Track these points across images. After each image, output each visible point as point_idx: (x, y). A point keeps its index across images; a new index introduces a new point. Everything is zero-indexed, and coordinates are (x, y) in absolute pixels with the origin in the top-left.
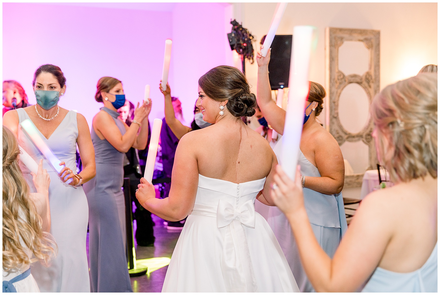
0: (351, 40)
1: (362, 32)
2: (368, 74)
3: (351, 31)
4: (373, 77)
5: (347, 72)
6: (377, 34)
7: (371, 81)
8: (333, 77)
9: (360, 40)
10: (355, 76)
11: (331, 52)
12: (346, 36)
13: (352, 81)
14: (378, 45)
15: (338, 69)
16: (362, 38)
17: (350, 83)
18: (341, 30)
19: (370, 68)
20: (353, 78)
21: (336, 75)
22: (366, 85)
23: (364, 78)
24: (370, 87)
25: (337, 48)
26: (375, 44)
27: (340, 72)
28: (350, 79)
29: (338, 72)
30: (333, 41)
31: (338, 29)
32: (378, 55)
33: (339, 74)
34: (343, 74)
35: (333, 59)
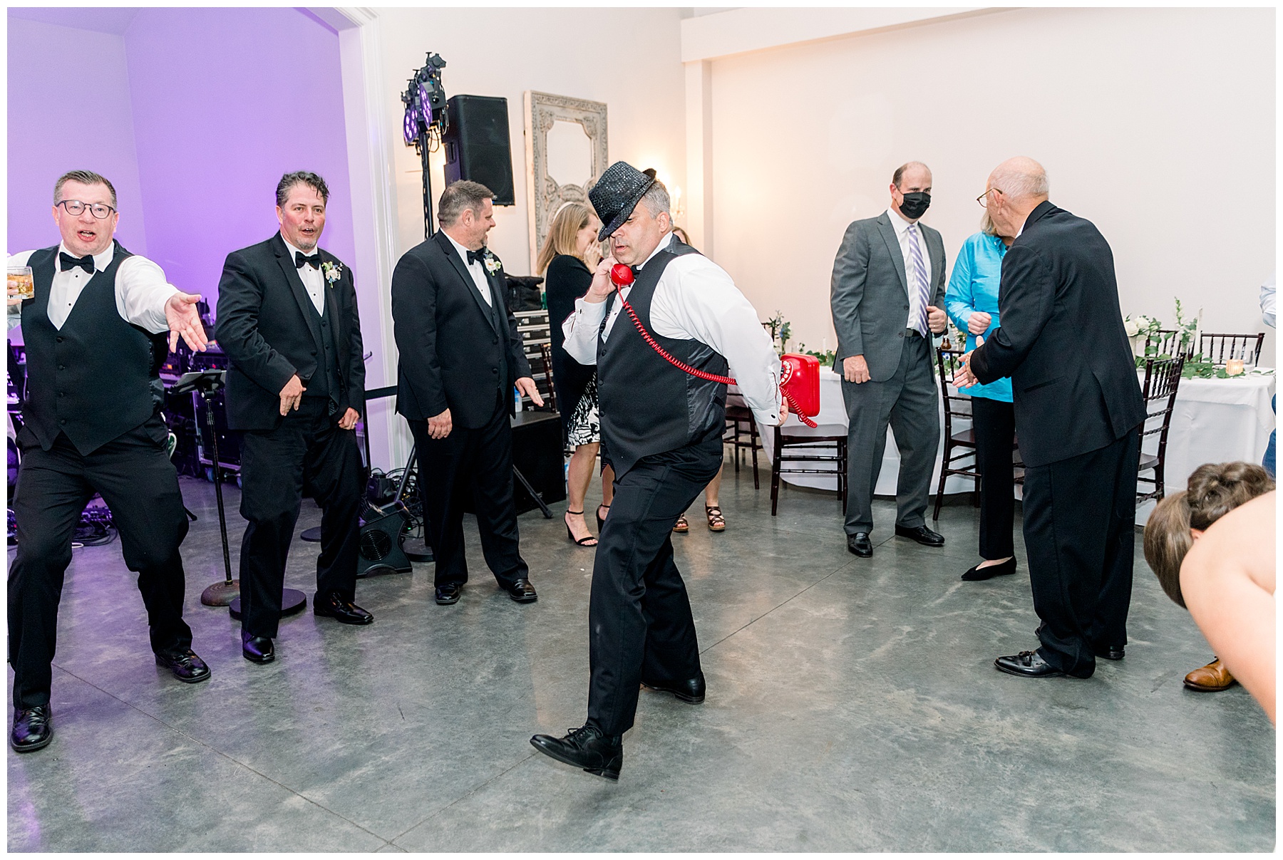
0: (565, 119)
1: (581, 105)
3: (565, 102)
5: (562, 180)
6: (602, 109)
8: (540, 190)
9: (577, 120)
10: (573, 188)
11: (535, 138)
12: (556, 110)
13: (568, 197)
14: (605, 130)
15: (547, 173)
16: (580, 116)
18: (549, 98)
20: (571, 192)
21: (544, 185)
25: (544, 133)
26: (599, 131)
27: (549, 179)
28: (566, 193)
29: (546, 180)
30: (539, 118)
31: (543, 95)
32: (606, 149)
33: (550, 184)
34: (555, 183)
35: (539, 153)
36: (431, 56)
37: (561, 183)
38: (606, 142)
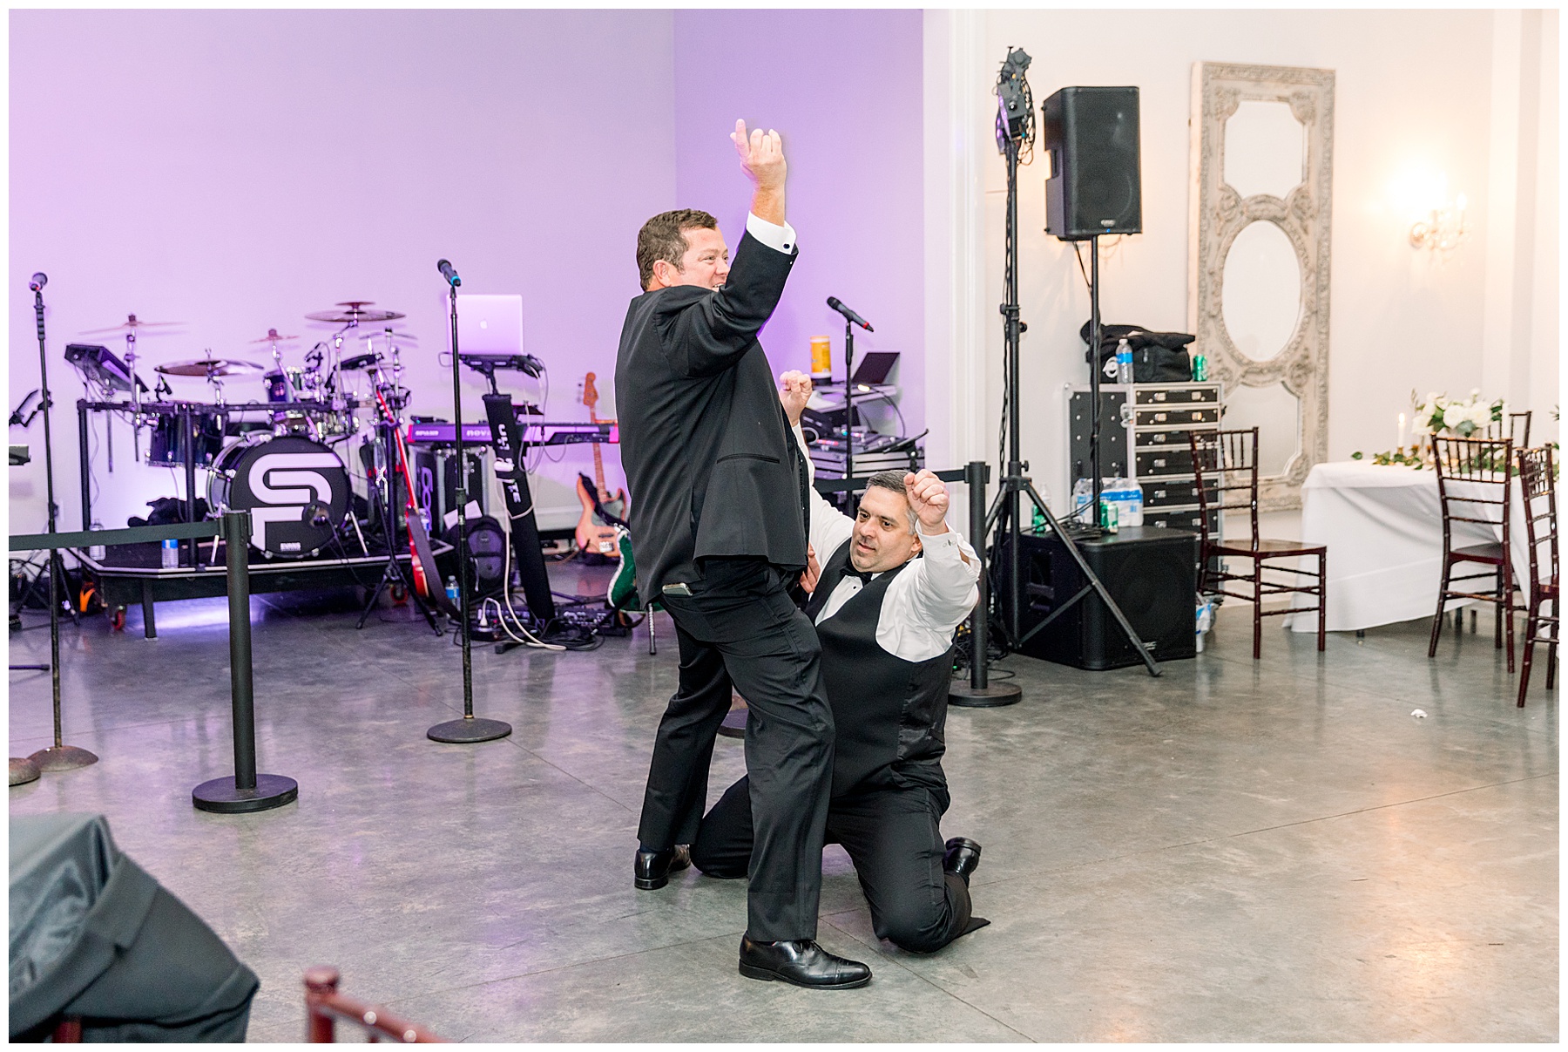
0: (1259, 98)
1: (1288, 75)
2: (1301, 193)
3: (1259, 73)
4: (1315, 203)
5: (1247, 189)
6: (1326, 79)
7: (1309, 213)
8: (1210, 204)
9: (1280, 99)
10: (1266, 199)
11: (1206, 130)
12: (1244, 86)
13: (1258, 214)
14: (1330, 111)
15: (1223, 180)
16: (1287, 91)
17: (1255, 219)
18: (1233, 69)
19: (1306, 178)
20: (1262, 206)
21: (1215, 197)
22: (1296, 223)
23: (1290, 203)
24: (1306, 231)
25: (1221, 122)
26: (1320, 110)
27: (1226, 189)
28: (1254, 207)
29: (1222, 190)
30: (1214, 99)
31: (1222, 67)
32: (1330, 140)
33: (1227, 195)
34: (1236, 193)
35: (1210, 151)
36: (1013, 51)
37: (1245, 194)
38: (1331, 128)
